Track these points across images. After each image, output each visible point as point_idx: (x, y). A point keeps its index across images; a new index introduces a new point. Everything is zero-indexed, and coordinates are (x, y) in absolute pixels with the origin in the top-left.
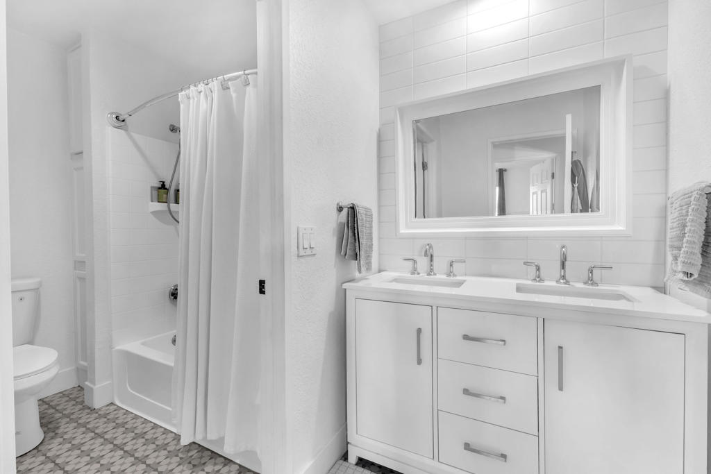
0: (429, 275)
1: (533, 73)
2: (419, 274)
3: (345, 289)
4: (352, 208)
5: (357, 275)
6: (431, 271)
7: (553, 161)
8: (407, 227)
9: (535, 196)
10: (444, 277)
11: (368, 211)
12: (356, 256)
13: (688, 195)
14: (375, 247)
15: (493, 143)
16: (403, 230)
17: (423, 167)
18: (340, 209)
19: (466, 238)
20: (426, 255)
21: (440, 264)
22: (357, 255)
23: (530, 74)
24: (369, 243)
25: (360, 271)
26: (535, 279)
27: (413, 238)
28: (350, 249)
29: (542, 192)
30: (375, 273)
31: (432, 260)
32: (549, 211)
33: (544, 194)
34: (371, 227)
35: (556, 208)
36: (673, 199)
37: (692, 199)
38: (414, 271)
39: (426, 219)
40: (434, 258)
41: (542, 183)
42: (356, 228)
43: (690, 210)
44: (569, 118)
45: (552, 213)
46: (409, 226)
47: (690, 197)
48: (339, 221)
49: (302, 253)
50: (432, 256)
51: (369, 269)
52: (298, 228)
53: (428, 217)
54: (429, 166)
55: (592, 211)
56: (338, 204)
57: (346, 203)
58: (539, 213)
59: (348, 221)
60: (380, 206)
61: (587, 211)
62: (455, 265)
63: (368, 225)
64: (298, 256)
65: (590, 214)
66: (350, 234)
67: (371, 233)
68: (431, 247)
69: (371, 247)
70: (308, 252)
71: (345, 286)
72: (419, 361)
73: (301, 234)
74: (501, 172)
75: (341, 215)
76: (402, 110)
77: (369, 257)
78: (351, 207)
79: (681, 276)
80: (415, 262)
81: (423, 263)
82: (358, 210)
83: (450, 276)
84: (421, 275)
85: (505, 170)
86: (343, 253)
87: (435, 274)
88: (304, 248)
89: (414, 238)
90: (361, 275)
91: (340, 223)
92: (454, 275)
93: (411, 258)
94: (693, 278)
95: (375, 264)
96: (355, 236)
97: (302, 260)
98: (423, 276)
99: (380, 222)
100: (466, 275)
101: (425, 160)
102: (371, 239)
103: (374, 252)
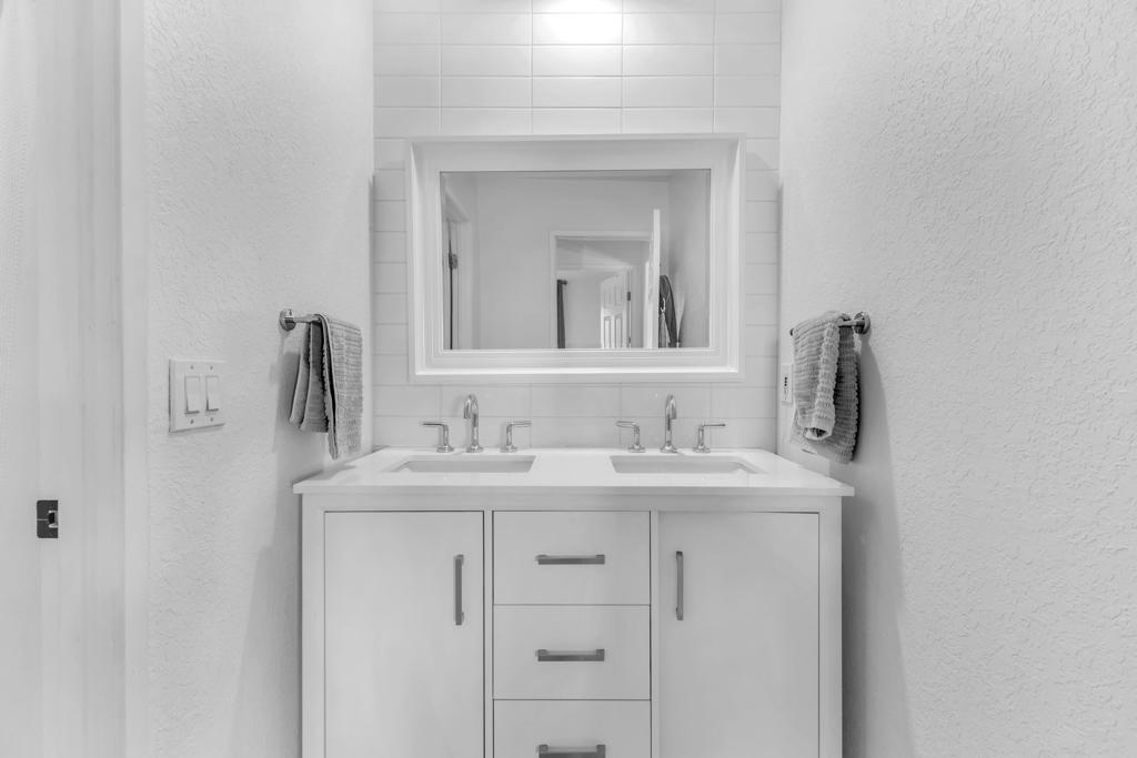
0: (469, 450)
1: (629, 132)
2: (451, 449)
3: (300, 496)
4: (318, 327)
5: (327, 460)
6: (473, 445)
7: (629, 274)
8: (430, 365)
9: (607, 323)
10: (497, 452)
11: (353, 333)
12: (325, 424)
13: (820, 327)
14: (366, 404)
15: (556, 237)
16: (421, 371)
17: (451, 263)
18: (289, 325)
19: (531, 385)
20: (466, 415)
21: (489, 430)
22: (327, 421)
23: (624, 132)
24: (353, 397)
25: (334, 452)
26: (633, 448)
27: (439, 385)
28: (311, 409)
29: (616, 318)
30: (365, 454)
31: (475, 424)
32: (624, 344)
33: (618, 321)
34: (358, 364)
35: (635, 339)
36: (799, 333)
37: (826, 331)
38: (443, 445)
39: (454, 352)
40: (480, 421)
41: (616, 304)
42: (326, 366)
43: (823, 347)
44: (657, 214)
45: (628, 346)
46: (431, 363)
47: (823, 330)
48: (285, 351)
49: (182, 422)
50: (475, 417)
51: (354, 447)
52: (170, 361)
53: (459, 348)
54: (461, 262)
55: (680, 346)
56: (282, 314)
57: (303, 311)
58: (613, 347)
59: (309, 350)
60: (375, 324)
61: (675, 346)
62: (515, 430)
63: (352, 361)
64: (172, 432)
65: (677, 350)
66: (313, 377)
67: (358, 377)
68: (475, 401)
69: (358, 403)
70: (203, 420)
71: (299, 488)
72: (459, 618)
73: (178, 377)
74: (561, 284)
75: (289, 338)
76: (420, 149)
77: (354, 423)
78: (314, 322)
79: (809, 434)
80: (445, 428)
81: (459, 429)
82: (330, 328)
83: (507, 449)
84: (456, 451)
85: (565, 283)
86: (294, 417)
87: (481, 449)
88: (188, 412)
89: (441, 386)
90: (338, 461)
91: (288, 354)
92: (514, 449)
93: (437, 420)
94: (824, 437)
95: (366, 438)
96: (323, 383)
97: (182, 440)
98: (459, 453)
99: (374, 355)
100: (531, 446)
101: (454, 252)
102: (360, 388)
103: (363, 414)
